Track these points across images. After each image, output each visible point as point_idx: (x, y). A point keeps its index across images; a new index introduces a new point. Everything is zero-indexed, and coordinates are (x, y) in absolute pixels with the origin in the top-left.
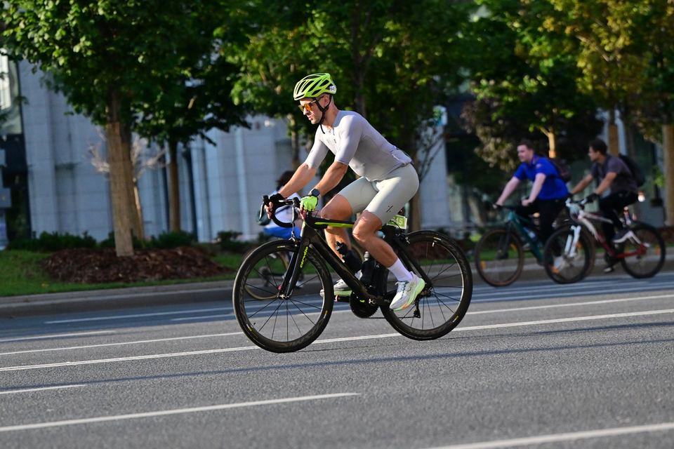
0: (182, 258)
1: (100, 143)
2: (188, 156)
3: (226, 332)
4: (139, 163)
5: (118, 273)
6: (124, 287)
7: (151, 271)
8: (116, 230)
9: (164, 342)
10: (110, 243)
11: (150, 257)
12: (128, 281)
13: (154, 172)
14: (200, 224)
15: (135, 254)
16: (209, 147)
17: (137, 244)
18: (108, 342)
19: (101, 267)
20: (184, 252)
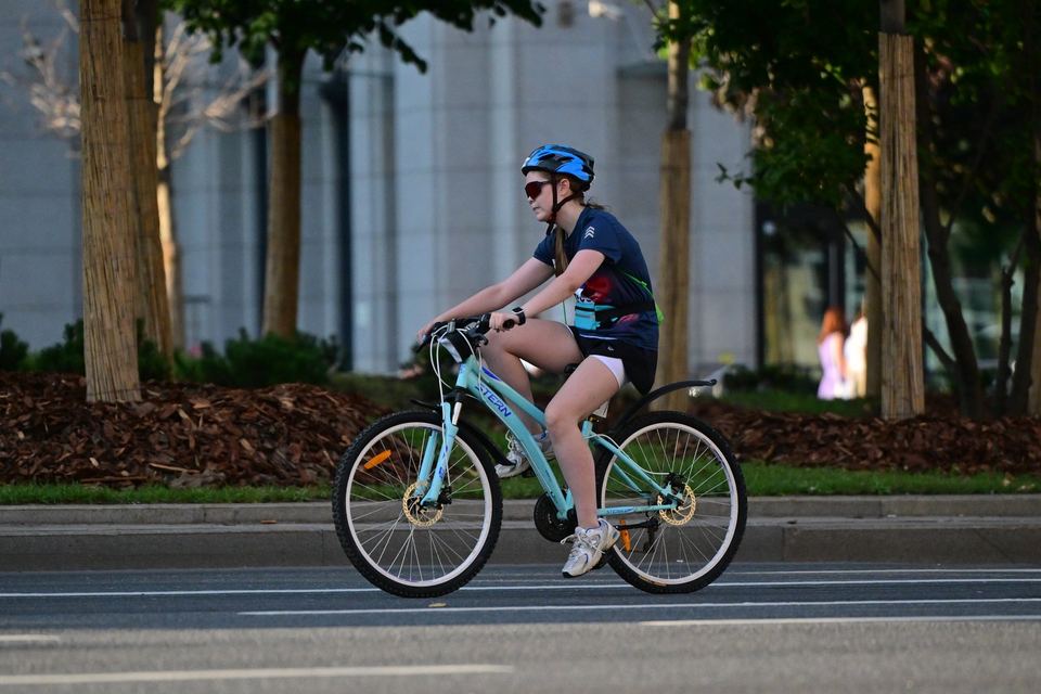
0: (293, 418)
1: (61, 40)
2: (337, 98)
3: (409, 662)
4: (180, 108)
5: (85, 456)
6: (102, 500)
7: (189, 455)
8: (89, 318)
9: (210, 682)
10: (68, 357)
11: (191, 411)
12: (116, 485)
13: (228, 141)
14: (362, 314)
15: (145, 396)
16: (406, 71)
17: (152, 368)
18: (33, 671)
19: (34, 431)
20: (299, 402)
